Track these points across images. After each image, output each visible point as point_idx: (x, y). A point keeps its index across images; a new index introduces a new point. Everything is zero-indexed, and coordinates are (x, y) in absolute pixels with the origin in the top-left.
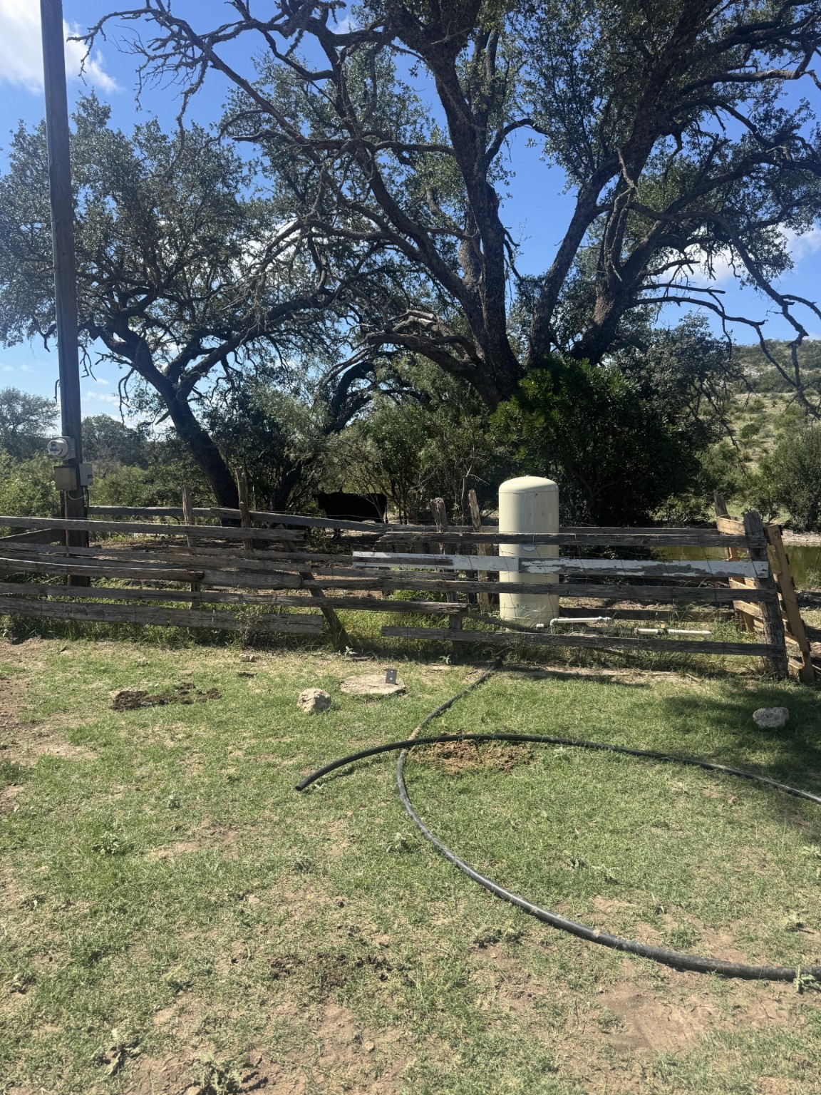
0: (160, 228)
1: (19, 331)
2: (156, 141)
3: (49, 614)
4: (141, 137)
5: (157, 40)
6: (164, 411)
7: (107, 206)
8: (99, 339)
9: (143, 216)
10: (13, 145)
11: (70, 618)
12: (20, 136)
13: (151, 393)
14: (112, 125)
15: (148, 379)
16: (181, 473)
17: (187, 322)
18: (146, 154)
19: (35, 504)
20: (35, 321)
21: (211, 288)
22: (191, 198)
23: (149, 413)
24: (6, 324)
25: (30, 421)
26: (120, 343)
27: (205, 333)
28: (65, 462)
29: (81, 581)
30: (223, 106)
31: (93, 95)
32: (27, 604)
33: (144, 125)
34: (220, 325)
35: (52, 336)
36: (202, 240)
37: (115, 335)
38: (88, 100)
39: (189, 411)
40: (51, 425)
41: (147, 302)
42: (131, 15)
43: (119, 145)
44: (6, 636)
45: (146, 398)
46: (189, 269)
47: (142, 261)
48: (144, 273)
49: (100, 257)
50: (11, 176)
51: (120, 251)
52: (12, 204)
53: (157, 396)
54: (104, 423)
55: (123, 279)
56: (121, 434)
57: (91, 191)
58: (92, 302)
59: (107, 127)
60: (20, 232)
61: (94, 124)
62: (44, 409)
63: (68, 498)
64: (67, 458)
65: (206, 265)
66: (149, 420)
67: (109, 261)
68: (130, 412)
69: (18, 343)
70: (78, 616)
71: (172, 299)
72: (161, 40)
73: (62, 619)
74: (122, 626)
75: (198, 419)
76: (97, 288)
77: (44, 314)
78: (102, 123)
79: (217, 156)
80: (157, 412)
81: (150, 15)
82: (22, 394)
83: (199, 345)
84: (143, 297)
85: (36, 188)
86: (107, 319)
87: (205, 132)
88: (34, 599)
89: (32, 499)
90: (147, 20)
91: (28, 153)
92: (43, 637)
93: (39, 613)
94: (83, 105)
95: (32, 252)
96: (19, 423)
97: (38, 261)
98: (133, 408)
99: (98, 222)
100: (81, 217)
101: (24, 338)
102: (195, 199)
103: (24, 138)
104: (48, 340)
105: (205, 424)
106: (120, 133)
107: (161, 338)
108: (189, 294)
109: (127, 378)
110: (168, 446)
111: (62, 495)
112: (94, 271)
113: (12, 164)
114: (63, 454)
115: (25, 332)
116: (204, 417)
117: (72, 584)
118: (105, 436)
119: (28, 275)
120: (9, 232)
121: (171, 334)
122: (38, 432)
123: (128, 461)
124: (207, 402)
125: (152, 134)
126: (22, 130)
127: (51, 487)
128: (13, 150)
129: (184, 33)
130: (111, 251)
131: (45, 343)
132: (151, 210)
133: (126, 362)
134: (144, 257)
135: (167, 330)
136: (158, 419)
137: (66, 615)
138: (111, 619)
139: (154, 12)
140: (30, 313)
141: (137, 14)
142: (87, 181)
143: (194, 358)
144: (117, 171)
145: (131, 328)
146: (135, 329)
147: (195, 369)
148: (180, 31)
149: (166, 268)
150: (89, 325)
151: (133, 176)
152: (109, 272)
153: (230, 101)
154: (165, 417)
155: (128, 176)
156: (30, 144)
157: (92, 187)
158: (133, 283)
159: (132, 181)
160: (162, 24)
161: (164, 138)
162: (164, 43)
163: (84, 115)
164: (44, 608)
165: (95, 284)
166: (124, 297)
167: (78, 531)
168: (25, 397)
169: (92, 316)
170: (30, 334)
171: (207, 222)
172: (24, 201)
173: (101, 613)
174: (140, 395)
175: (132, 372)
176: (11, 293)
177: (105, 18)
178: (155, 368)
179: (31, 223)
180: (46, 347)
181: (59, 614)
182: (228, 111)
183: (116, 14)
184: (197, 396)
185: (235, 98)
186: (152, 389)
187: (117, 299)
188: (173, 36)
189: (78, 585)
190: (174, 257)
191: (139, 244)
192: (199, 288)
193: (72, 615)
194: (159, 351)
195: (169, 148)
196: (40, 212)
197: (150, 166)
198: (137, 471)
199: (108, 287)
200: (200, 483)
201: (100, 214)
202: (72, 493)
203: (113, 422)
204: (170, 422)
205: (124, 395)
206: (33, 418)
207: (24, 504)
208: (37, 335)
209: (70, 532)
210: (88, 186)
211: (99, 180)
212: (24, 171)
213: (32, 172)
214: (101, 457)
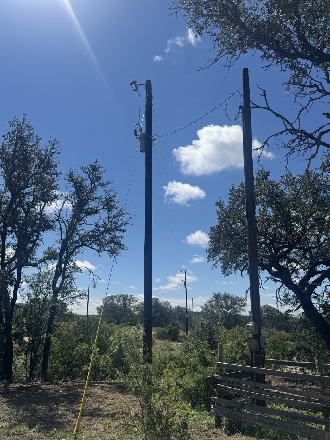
0: (293, 217)
1: (231, 269)
2: (290, 180)
3: (246, 420)
4: (284, 181)
5: (291, 140)
6: (299, 304)
7: (269, 212)
8: (266, 270)
9: (285, 213)
10: (230, 194)
11: (256, 425)
12: (232, 191)
13: (291, 295)
14: (270, 178)
15: (290, 288)
16: (309, 337)
17: (308, 259)
18: (286, 187)
19: (238, 356)
20: (237, 264)
21: (320, 241)
22: (308, 202)
23: (291, 305)
24: (225, 267)
25: (234, 308)
26: (276, 272)
27: (319, 263)
28: (253, 335)
29: (261, 403)
30: (321, 159)
31: (262, 168)
32: (235, 413)
33: (285, 175)
34: (326, 259)
35: (244, 270)
36: (315, 219)
37: (273, 268)
38: (260, 171)
39: (311, 304)
40: (243, 310)
41: (288, 251)
42: (279, 134)
43: (274, 186)
44: (225, 430)
45: (289, 298)
46: (308, 234)
47: (284, 233)
48: (286, 238)
49: (266, 234)
50: (229, 206)
51: (275, 230)
52: (229, 217)
53: (295, 296)
54: (268, 309)
55: (276, 242)
56: (275, 314)
57: (261, 206)
58: (262, 254)
59: (268, 179)
60: (232, 228)
61: (263, 179)
62: (240, 302)
63: (255, 355)
64: (254, 334)
65: (317, 231)
66: (291, 309)
67: (270, 235)
68: (282, 305)
69: (230, 274)
70: (261, 424)
71: (300, 249)
72: (293, 140)
73: (252, 424)
74: (284, 434)
75: (318, 309)
76: (264, 247)
77: (241, 261)
78: (266, 178)
79: (319, 181)
80: (295, 304)
81: (288, 132)
82: (231, 296)
83: (315, 270)
84: (286, 249)
85: (238, 209)
86: (269, 261)
87: (313, 172)
88: (238, 410)
89: (237, 352)
90: (287, 134)
91: (236, 196)
92: (243, 434)
93: (241, 419)
94: (258, 173)
95: (237, 235)
96: (229, 309)
97: (239, 239)
98: (283, 303)
99: (265, 219)
100: (257, 218)
101: (233, 272)
102: (309, 201)
103: (234, 191)
104: (243, 272)
105: (321, 311)
106: (274, 181)
107: (295, 267)
108: (309, 245)
109: (280, 289)
110: (301, 323)
111: (252, 352)
112: (263, 240)
113: (229, 201)
114: (252, 332)
115: (233, 269)
116: (320, 307)
117: (257, 404)
118: (268, 315)
119: (235, 245)
120: (227, 229)
121: (300, 265)
122: (237, 313)
123: (280, 328)
124: (321, 299)
125: (288, 178)
126: (233, 188)
127: (245, 346)
128: (230, 196)
129: (303, 135)
130: (270, 231)
131: (242, 274)
132: (289, 210)
133: (279, 281)
134: (286, 232)
135: (298, 263)
136: (295, 308)
137: (254, 422)
138: (278, 429)
139: (289, 130)
140: (235, 261)
141: (281, 133)
142: (260, 203)
143: (313, 276)
144: (273, 196)
145: (280, 264)
146: (282, 264)
147: (314, 282)
148: (302, 134)
149: (297, 235)
150: (261, 264)
151: (280, 197)
152: (270, 240)
153: (325, 157)
154: (299, 307)
155: (278, 198)
156: (236, 193)
157: (262, 205)
158: (281, 243)
159: (280, 199)
160: (293, 134)
161: (294, 178)
162: (294, 141)
163: (259, 177)
164: (243, 416)
165: (263, 245)
166: (277, 250)
167: (260, 374)
168: (232, 297)
169: (262, 260)
170: (235, 270)
171: (316, 211)
172: (234, 215)
173: (272, 424)
174: (286, 296)
175: (282, 285)
176: (228, 254)
177: (269, 138)
178: (293, 282)
179: (236, 224)
180: (242, 276)
181: (251, 421)
182: (324, 161)
183: (273, 135)
184: (315, 295)
185: (327, 154)
186: (292, 293)
187: (273, 251)
188: (298, 137)
189: (260, 405)
190: (300, 229)
191: (283, 226)
192: (314, 242)
193: (257, 423)
194: (294, 274)
195: (297, 182)
196: (240, 218)
197: (287, 191)
198: (284, 333)
199: (269, 246)
200: (320, 343)
201: (265, 216)
202: (256, 352)
203: (271, 308)
204: (302, 310)
205: (278, 296)
206: (235, 306)
207: (234, 355)
208: (238, 270)
209: (256, 374)
210: (260, 205)
211: (265, 201)
212: (234, 203)
213: (237, 203)
214: (267, 326)
